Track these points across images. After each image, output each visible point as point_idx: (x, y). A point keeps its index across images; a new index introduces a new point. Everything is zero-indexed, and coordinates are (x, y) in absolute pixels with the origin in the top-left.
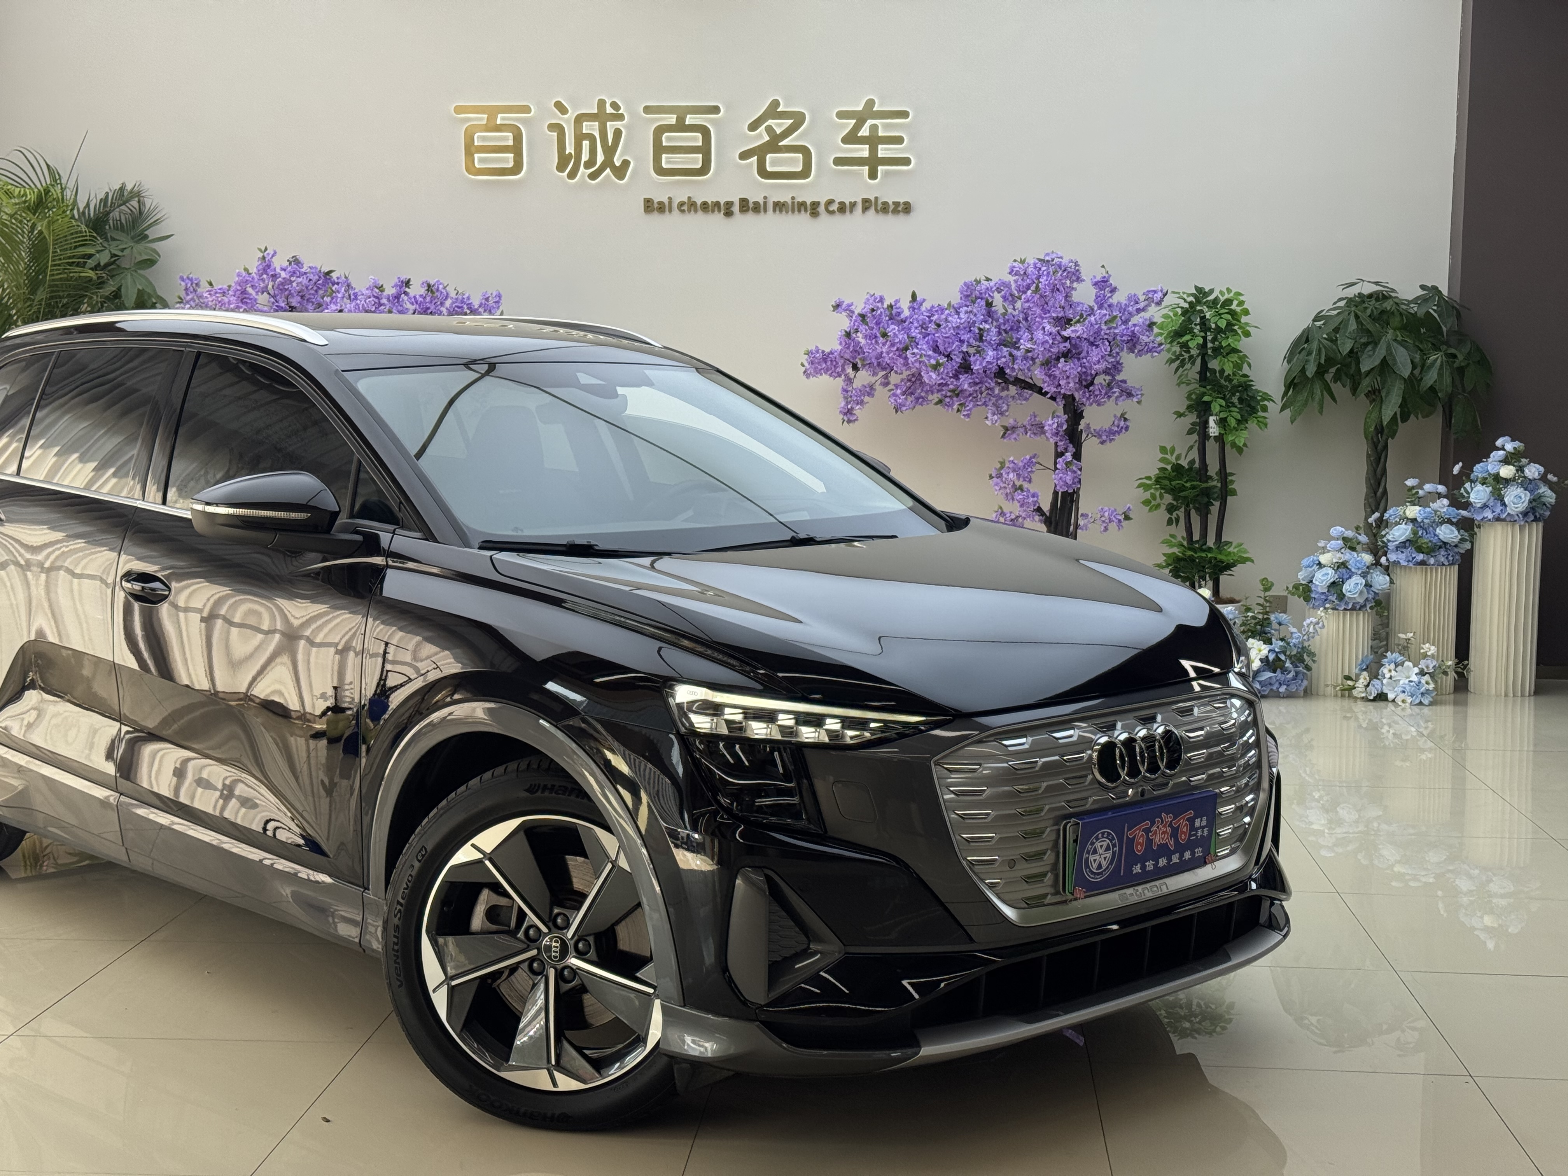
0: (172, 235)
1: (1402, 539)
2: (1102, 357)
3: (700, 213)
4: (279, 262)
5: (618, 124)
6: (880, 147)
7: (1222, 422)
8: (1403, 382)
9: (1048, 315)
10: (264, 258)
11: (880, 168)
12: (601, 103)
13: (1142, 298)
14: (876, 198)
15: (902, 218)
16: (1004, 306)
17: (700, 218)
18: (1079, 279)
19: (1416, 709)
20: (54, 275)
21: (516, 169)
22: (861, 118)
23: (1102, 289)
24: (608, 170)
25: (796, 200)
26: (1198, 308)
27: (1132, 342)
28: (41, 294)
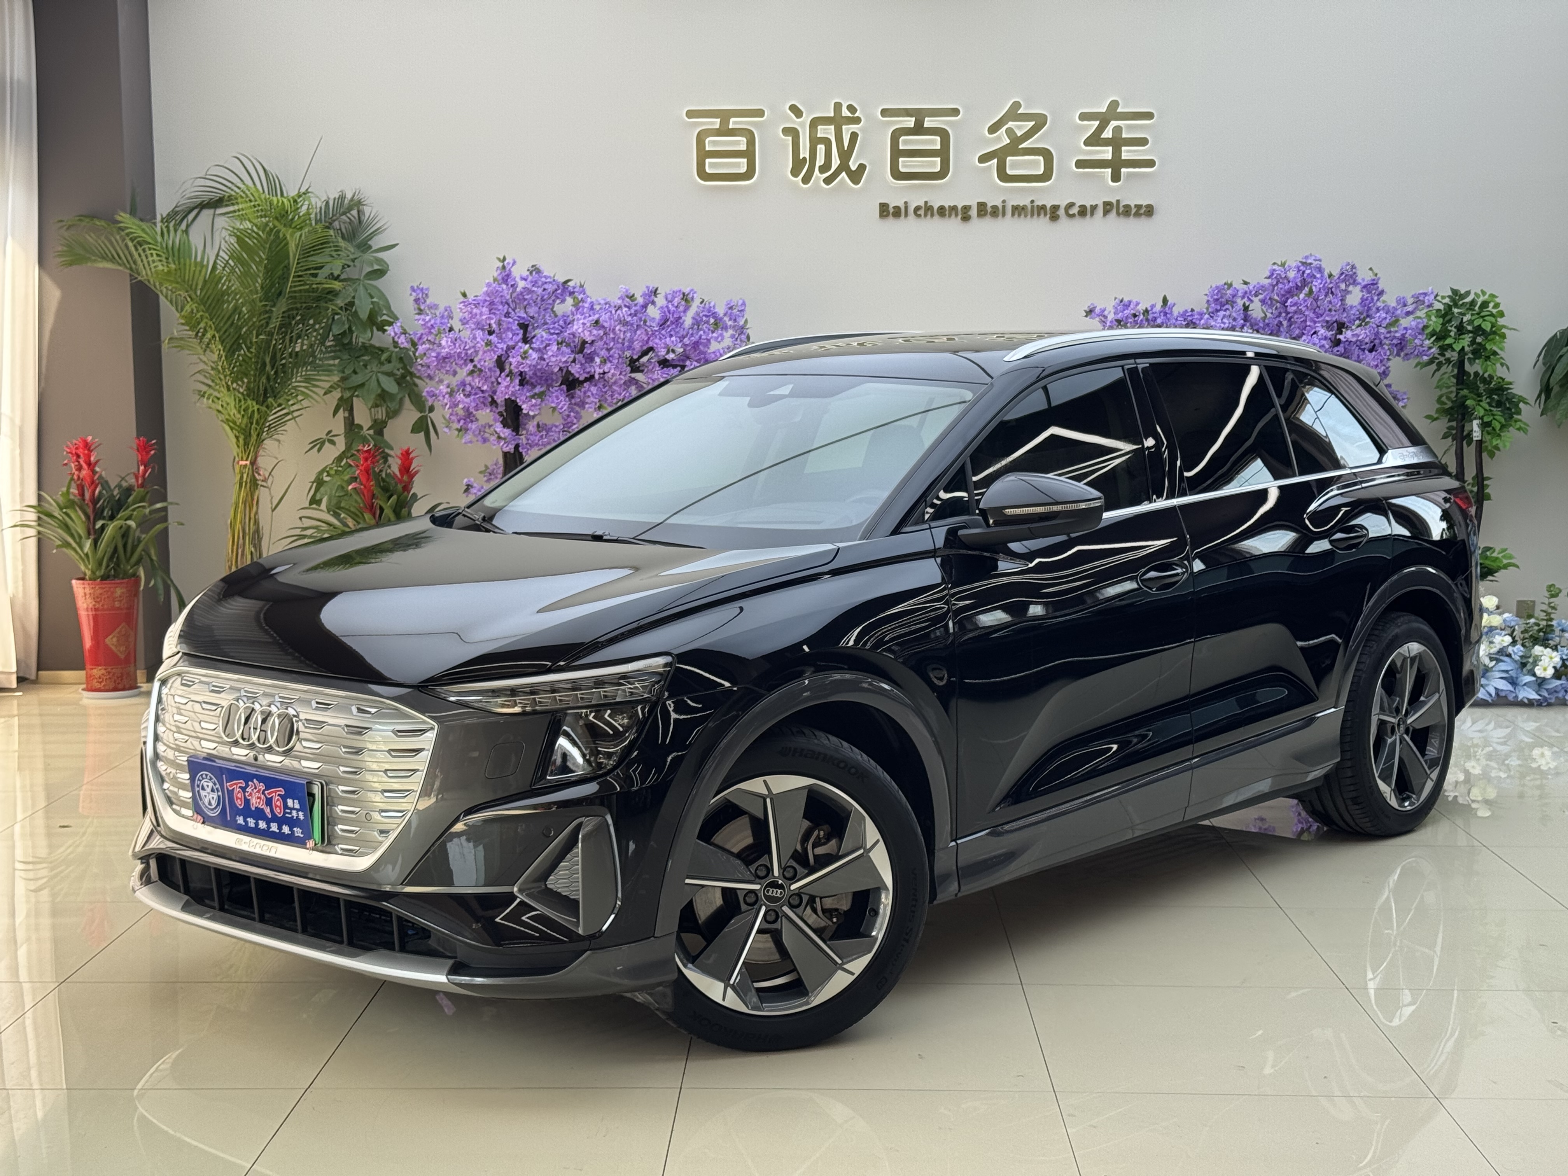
0: (397, 245)
2: (1381, 361)
3: (936, 217)
4: (519, 271)
5: (854, 128)
6: (1123, 148)
7: (1484, 425)
9: (1320, 319)
10: (504, 267)
11: (1123, 170)
12: (838, 106)
14: (1118, 201)
15: (1143, 222)
16: (1262, 310)
17: (936, 224)
18: (1355, 283)
20: (295, 286)
21: (749, 174)
22: (1104, 120)
23: (1369, 292)
24: (844, 174)
25: (1036, 204)
26: (1456, 310)
27: (1401, 346)
28: (282, 306)
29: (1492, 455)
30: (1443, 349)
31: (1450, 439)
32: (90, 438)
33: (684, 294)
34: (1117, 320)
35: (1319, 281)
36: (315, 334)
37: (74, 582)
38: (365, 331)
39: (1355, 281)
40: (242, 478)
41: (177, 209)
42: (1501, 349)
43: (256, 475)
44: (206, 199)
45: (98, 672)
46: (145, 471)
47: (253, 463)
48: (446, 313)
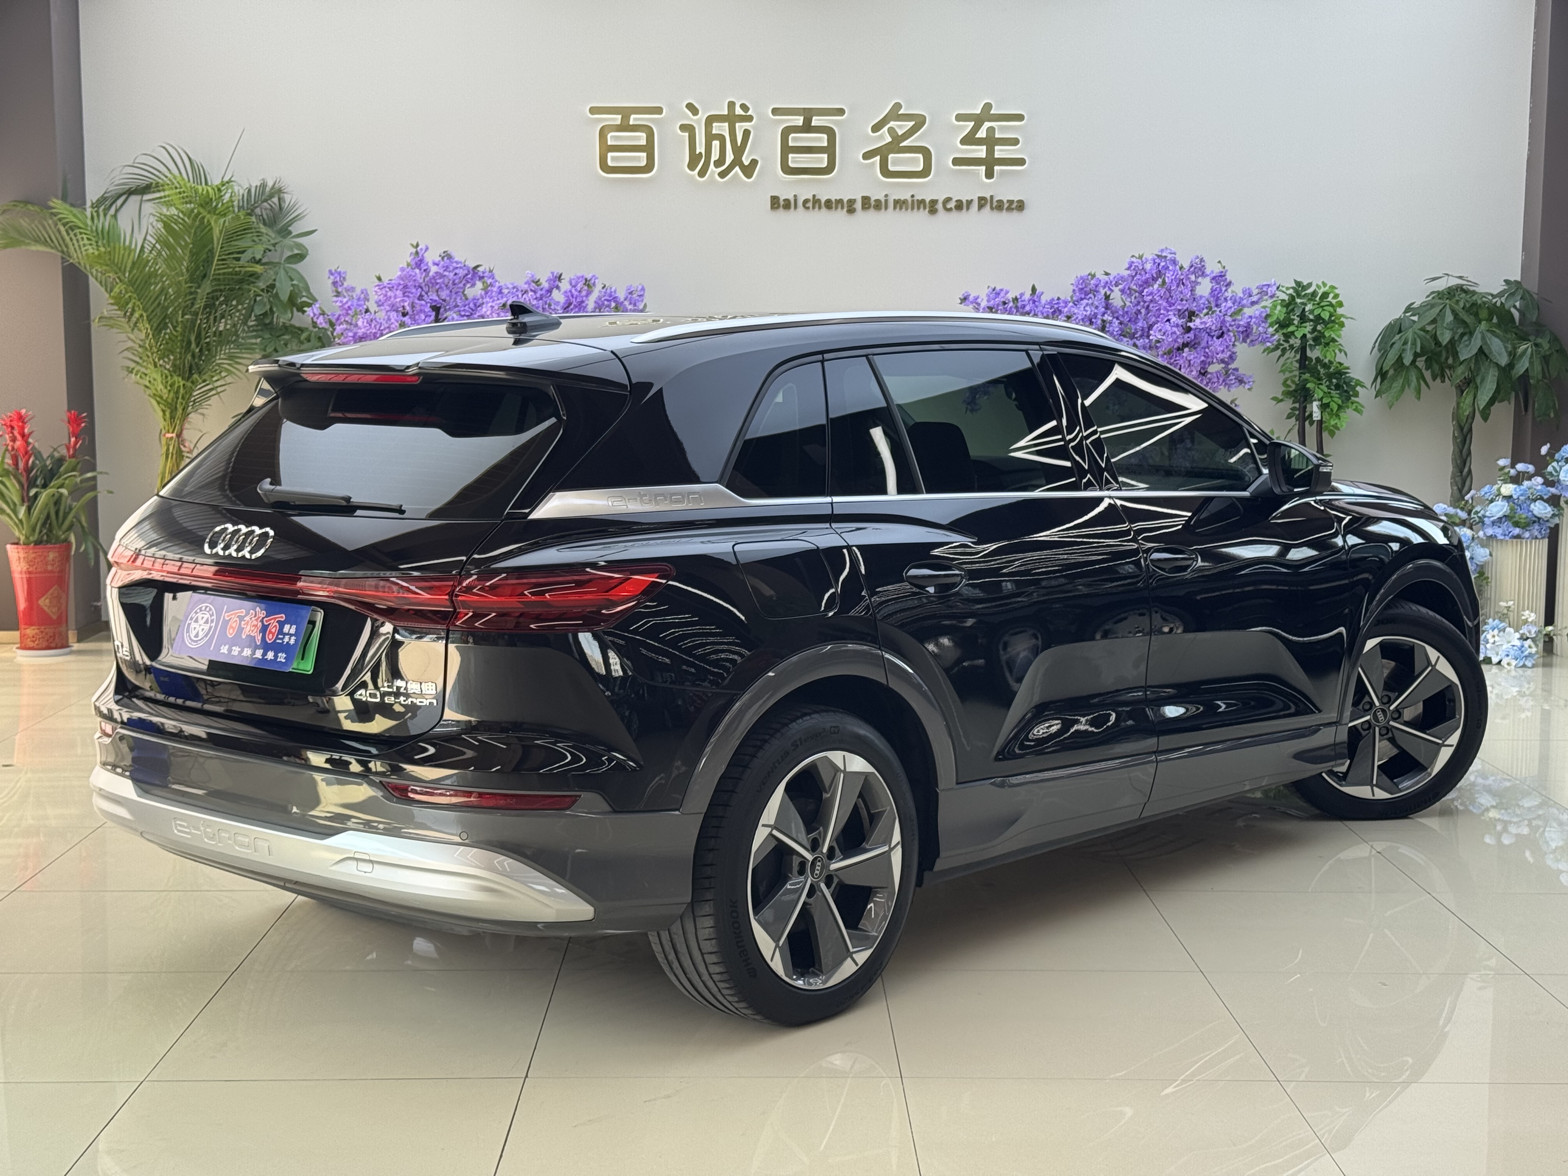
0: (316, 231)
1: (1500, 514)
2: (1227, 347)
3: (824, 209)
4: (431, 257)
5: (746, 125)
6: (996, 148)
7: (1324, 407)
8: (1496, 369)
9: (1172, 308)
10: (417, 253)
11: (996, 168)
12: (731, 105)
13: (1255, 292)
14: (992, 197)
15: (1015, 214)
16: (1122, 299)
17: (824, 214)
18: (1203, 275)
19: (1520, 671)
20: (219, 269)
21: (648, 168)
22: (979, 121)
23: (1218, 283)
24: (737, 169)
25: (916, 198)
26: (1298, 301)
27: (1246, 333)
28: (207, 288)
29: (1332, 434)
30: (1287, 336)
31: (1294, 419)
32: (23, 411)
33: (586, 280)
34: (988, 307)
35: (1172, 273)
36: (238, 314)
37: (9, 547)
38: (286, 312)
39: (1203, 273)
40: (168, 449)
41: (106, 195)
42: (1338, 337)
43: (182, 447)
44: (133, 184)
45: (31, 631)
46: (76, 443)
47: (179, 435)
48: (362, 296)
